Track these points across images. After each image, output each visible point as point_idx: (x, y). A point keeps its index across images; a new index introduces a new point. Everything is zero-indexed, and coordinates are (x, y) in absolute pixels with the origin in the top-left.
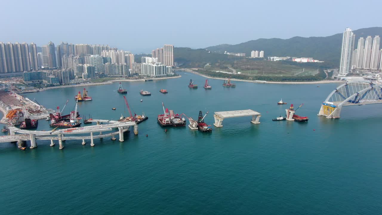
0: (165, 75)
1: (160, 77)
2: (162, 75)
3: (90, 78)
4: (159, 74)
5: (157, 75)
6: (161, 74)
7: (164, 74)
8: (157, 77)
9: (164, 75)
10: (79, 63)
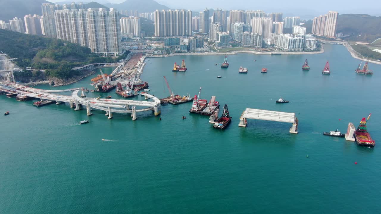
0: (301, 49)
1: (295, 51)
2: (297, 49)
3: (221, 47)
4: (293, 48)
5: (290, 49)
6: (295, 48)
7: (299, 47)
8: (289, 51)
9: (299, 49)
10: (219, 31)
